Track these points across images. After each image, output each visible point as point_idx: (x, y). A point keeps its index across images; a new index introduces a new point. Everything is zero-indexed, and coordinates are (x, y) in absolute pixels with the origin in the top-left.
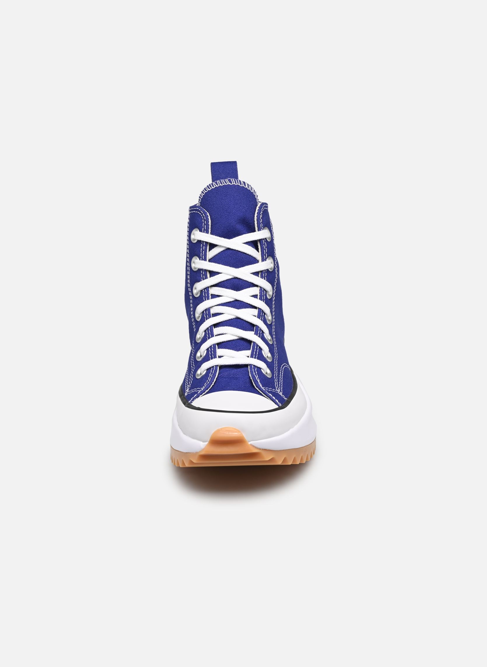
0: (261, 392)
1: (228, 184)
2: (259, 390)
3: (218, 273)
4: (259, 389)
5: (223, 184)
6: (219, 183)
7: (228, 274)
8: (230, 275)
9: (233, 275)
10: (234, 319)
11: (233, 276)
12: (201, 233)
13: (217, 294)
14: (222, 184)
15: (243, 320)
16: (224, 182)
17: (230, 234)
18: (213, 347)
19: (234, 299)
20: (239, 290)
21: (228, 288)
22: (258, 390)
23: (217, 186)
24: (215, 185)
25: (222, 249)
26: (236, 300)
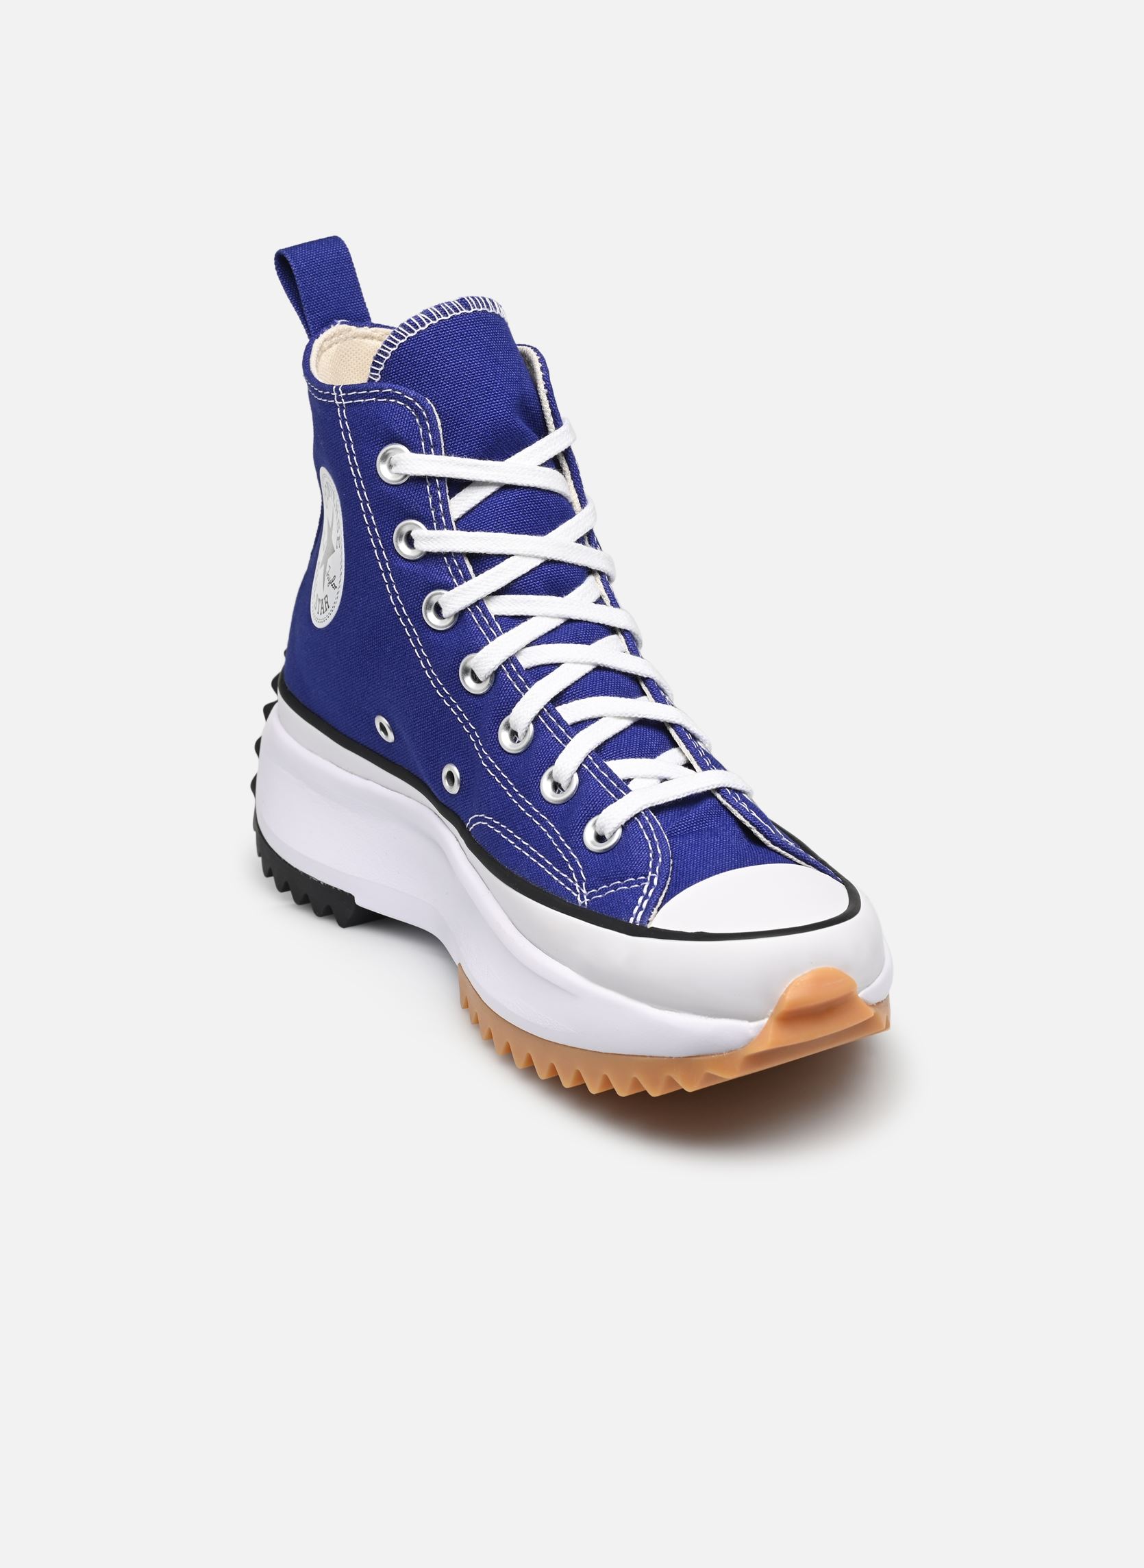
0: (791, 856)
1: (461, 312)
2: (784, 852)
3: (503, 557)
4: (783, 849)
5: (450, 316)
6: (437, 313)
7: (530, 556)
8: (537, 557)
9: (543, 555)
10: (590, 672)
11: (543, 559)
12: (421, 455)
13: (513, 614)
14: (445, 314)
15: (614, 671)
16: (451, 309)
17: (500, 449)
18: (591, 758)
19: (563, 618)
20: (567, 593)
21: (539, 592)
22: (779, 853)
23: (432, 322)
24: (426, 319)
25: (488, 491)
26: (569, 621)
